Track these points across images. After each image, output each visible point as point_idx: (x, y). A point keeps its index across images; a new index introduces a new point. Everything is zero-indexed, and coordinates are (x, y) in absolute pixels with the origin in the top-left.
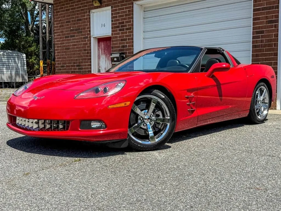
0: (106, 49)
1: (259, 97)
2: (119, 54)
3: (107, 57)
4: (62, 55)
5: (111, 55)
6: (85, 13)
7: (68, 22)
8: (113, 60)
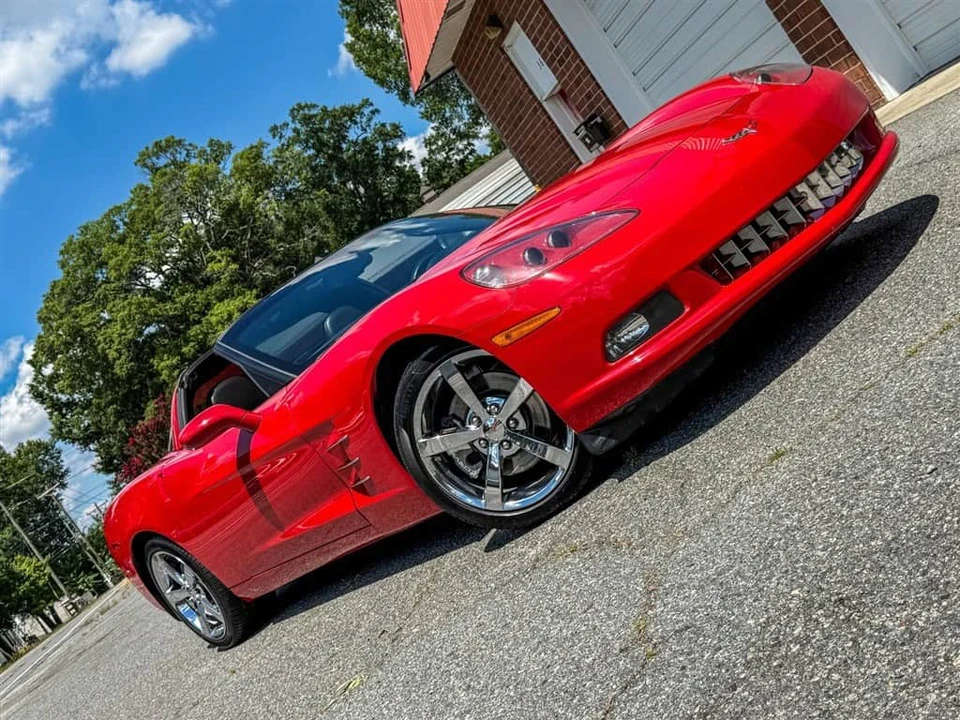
2: (583, 127)
6: (498, 58)
7: (495, 91)
8: (586, 143)
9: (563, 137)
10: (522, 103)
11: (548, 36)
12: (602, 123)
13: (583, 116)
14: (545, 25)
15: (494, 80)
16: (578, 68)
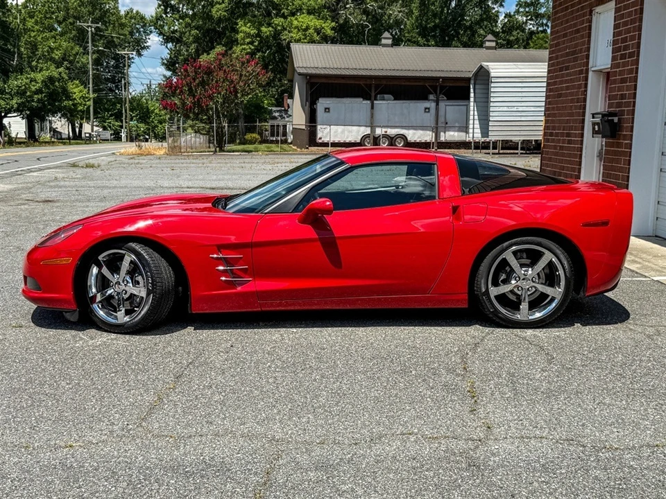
2: (600, 116)
6: (584, 15)
7: (565, 35)
8: (594, 128)
9: (585, 105)
10: (575, 59)
11: (628, 31)
12: (616, 123)
13: (610, 106)
14: (633, 21)
15: (570, 27)
16: (631, 71)
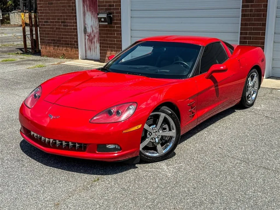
0: (92, 5)
1: (250, 83)
2: (106, 14)
3: (93, 14)
4: (46, 10)
5: (98, 15)
8: (100, 20)
12: (112, 17)
